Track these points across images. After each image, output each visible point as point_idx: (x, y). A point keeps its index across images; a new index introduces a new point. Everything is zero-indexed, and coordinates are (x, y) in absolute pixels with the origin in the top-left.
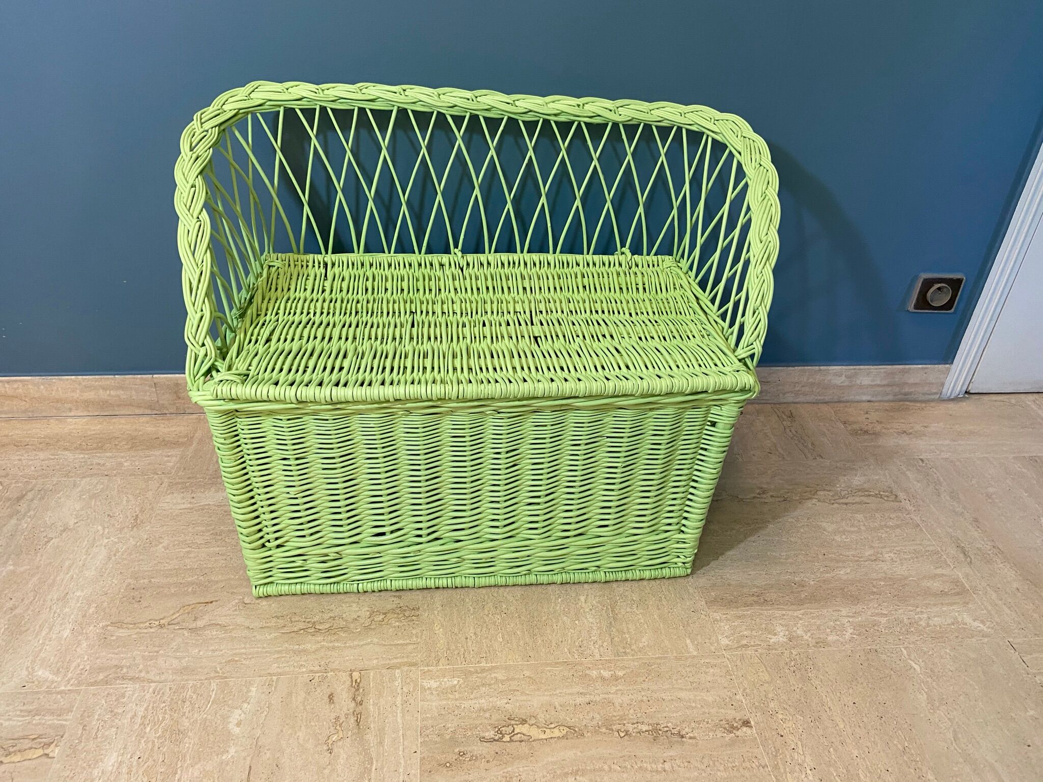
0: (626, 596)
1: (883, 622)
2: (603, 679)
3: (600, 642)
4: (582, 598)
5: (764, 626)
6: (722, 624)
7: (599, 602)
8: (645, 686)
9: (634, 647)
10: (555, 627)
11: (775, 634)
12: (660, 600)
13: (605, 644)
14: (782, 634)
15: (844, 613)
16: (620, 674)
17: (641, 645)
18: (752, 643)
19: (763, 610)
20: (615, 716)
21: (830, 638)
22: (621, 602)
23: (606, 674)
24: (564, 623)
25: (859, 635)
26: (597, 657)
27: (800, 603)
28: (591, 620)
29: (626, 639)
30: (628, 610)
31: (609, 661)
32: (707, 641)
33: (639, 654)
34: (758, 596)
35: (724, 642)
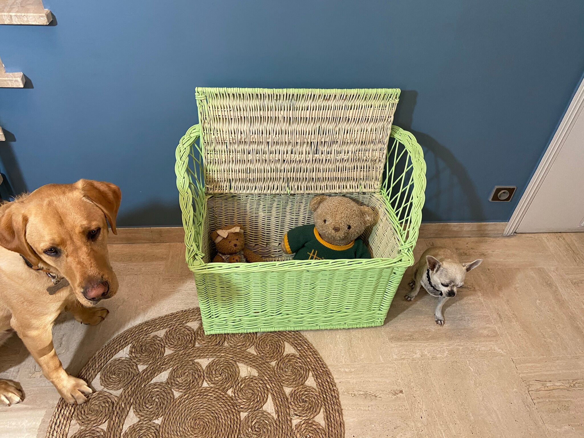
0: (356, 336)
1: (461, 349)
2: (346, 372)
3: (345, 356)
4: (338, 336)
5: (411, 350)
6: (395, 349)
7: (345, 338)
8: (362, 375)
9: (358, 359)
10: (327, 349)
11: (416, 354)
12: (370, 338)
13: (347, 357)
14: (418, 354)
15: (445, 344)
16: (353, 370)
17: (361, 358)
18: (406, 358)
19: (411, 343)
20: (350, 388)
21: (438, 356)
22: (354, 338)
23: (347, 370)
24: (330, 347)
25: (450, 354)
26: (344, 363)
27: (427, 339)
28: (341, 346)
29: (355, 355)
30: (357, 342)
31: (349, 365)
32: (388, 356)
33: (360, 362)
34: (410, 336)
35: (395, 357)
